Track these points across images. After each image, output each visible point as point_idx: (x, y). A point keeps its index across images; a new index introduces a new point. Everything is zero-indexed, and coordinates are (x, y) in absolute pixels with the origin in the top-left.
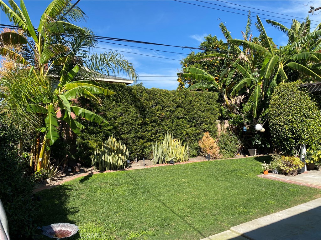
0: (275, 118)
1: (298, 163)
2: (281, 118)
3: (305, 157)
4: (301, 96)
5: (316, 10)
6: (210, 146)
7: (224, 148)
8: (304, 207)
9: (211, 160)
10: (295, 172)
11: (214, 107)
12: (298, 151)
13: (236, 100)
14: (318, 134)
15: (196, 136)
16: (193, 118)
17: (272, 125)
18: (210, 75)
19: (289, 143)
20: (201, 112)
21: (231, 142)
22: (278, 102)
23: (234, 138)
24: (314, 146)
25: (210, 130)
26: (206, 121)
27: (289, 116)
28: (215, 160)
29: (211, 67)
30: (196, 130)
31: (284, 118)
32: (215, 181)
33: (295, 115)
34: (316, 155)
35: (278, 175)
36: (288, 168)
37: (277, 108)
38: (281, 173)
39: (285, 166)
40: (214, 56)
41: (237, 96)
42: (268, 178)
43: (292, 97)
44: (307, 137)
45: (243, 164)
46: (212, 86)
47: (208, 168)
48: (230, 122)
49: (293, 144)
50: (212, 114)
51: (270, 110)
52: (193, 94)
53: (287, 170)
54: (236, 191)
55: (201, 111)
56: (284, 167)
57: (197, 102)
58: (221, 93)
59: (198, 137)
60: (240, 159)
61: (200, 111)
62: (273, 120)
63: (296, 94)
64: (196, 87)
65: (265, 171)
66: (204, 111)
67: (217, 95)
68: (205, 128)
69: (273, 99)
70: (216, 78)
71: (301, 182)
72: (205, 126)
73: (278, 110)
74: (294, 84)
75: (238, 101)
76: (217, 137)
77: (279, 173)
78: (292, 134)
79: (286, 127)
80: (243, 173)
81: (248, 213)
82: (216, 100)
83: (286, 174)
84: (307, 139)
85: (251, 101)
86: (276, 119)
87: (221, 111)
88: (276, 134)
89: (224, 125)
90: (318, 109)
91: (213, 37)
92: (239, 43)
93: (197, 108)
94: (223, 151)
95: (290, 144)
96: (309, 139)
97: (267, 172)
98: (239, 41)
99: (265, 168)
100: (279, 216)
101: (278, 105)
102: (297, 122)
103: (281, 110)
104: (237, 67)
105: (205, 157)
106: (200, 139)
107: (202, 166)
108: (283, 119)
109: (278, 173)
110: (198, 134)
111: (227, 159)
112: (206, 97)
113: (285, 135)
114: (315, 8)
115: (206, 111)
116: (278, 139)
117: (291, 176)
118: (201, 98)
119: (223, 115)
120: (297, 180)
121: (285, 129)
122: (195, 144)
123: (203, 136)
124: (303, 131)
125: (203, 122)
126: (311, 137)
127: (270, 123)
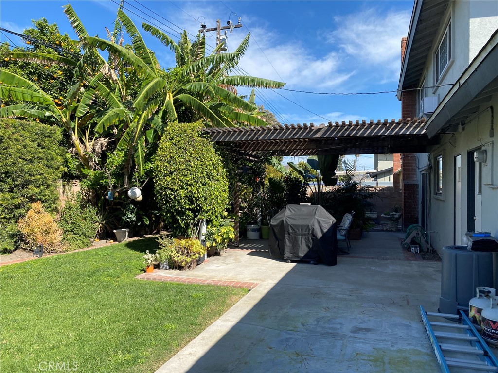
0: (164, 179)
1: (199, 248)
2: (175, 178)
3: (205, 238)
4: (204, 146)
5: (208, 30)
6: (44, 228)
7: (72, 231)
8: (222, 324)
9: (46, 256)
10: (193, 264)
11: (53, 154)
12: (197, 229)
13: (94, 146)
14: (222, 203)
15: (12, 211)
16: (7, 173)
17: (159, 189)
18: (44, 93)
19: (184, 217)
20: (25, 163)
21: (85, 219)
22: (171, 152)
23: (90, 211)
24: (216, 221)
25: (44, 198)
26: (37, 180)
27: (186, 175)
28: (55, 255)
29: (47, 80)
30: (13, 198)
31: (179, 179)
32: (58, 300)
33: (196, 175)
34: (219, 234)
35: (168, 271)
36: (184, 258)
37: (169, 162)
38: (172, 267)
39: (179, 255)
40: (52, 58)
41: (97, 139)
42: (155, 279)
43: (191, 147)
44: (209, 208)
45: (108, 259)
46: (48, 114)
47: (40, 274)
48: (83, 183)
49: (191, 219)
50: (50, 167)
51: (158, 165)
52: (7, 124)
53: (182, 262)
54: (103, 317)
55: (26, 160)
56: (179, 257)
57: (16, 140)
58: (67, 129)
59: (16, 212)
60: (102, 249)
61: (24, 159)
62: (162, 181)
63: (196, 142)
64: (13, 113)
65: (149, 266)
66: (31, 161)
67: (59, 133)
68: (33, 195)
69: (163, 148)
70: (57, 101)
71: (204, 279)
72: (32, 190)
73: (171, 165)
74: (194, 127)
75: (98, 146)
76: (58, 212)
77: (170, 268)
78: (190, 203)
79: (182, 193)
80: (111, 276)
81: (135, 361)
82: (58, 141)
83: (180, 268)
84: (209, 211)
85: (122, 149)
86: (166, 180)
87: (66, 162)
88: (165, 204)
89: (72, 189)
90: (224, 168)
91: (50, 25)
92: (103, 46)
93: (16, 153)
94: (70, 236)
95: (187, 220)
96: (211, 211)
97: (151, 267)
98: (104, 43)
99: (149, 261)
100: (190, 354)
101: (171, 157)
102: (198, 185)
103: (174, 165)
104: (97, 87)
105: (32, 250)
106: (22, 216)
107: (25, 273)
108: (177, 180)
109: (168, 268)
110: (18, 207)
111: (77, 251)
112: (37, 134)
113: (179, 205)
114: (207, 28)
115: (36, 161)
116: (169, 212)
117: (188, 269)
118: (26, 134)
119: (70, 170)
120: (198, 276)
121: (181, 197)
122: (9, 228)
123: (28, 210)
124: (206, 199)
125: (28, 182)
126: (214, 207)
127: (158, 186)
